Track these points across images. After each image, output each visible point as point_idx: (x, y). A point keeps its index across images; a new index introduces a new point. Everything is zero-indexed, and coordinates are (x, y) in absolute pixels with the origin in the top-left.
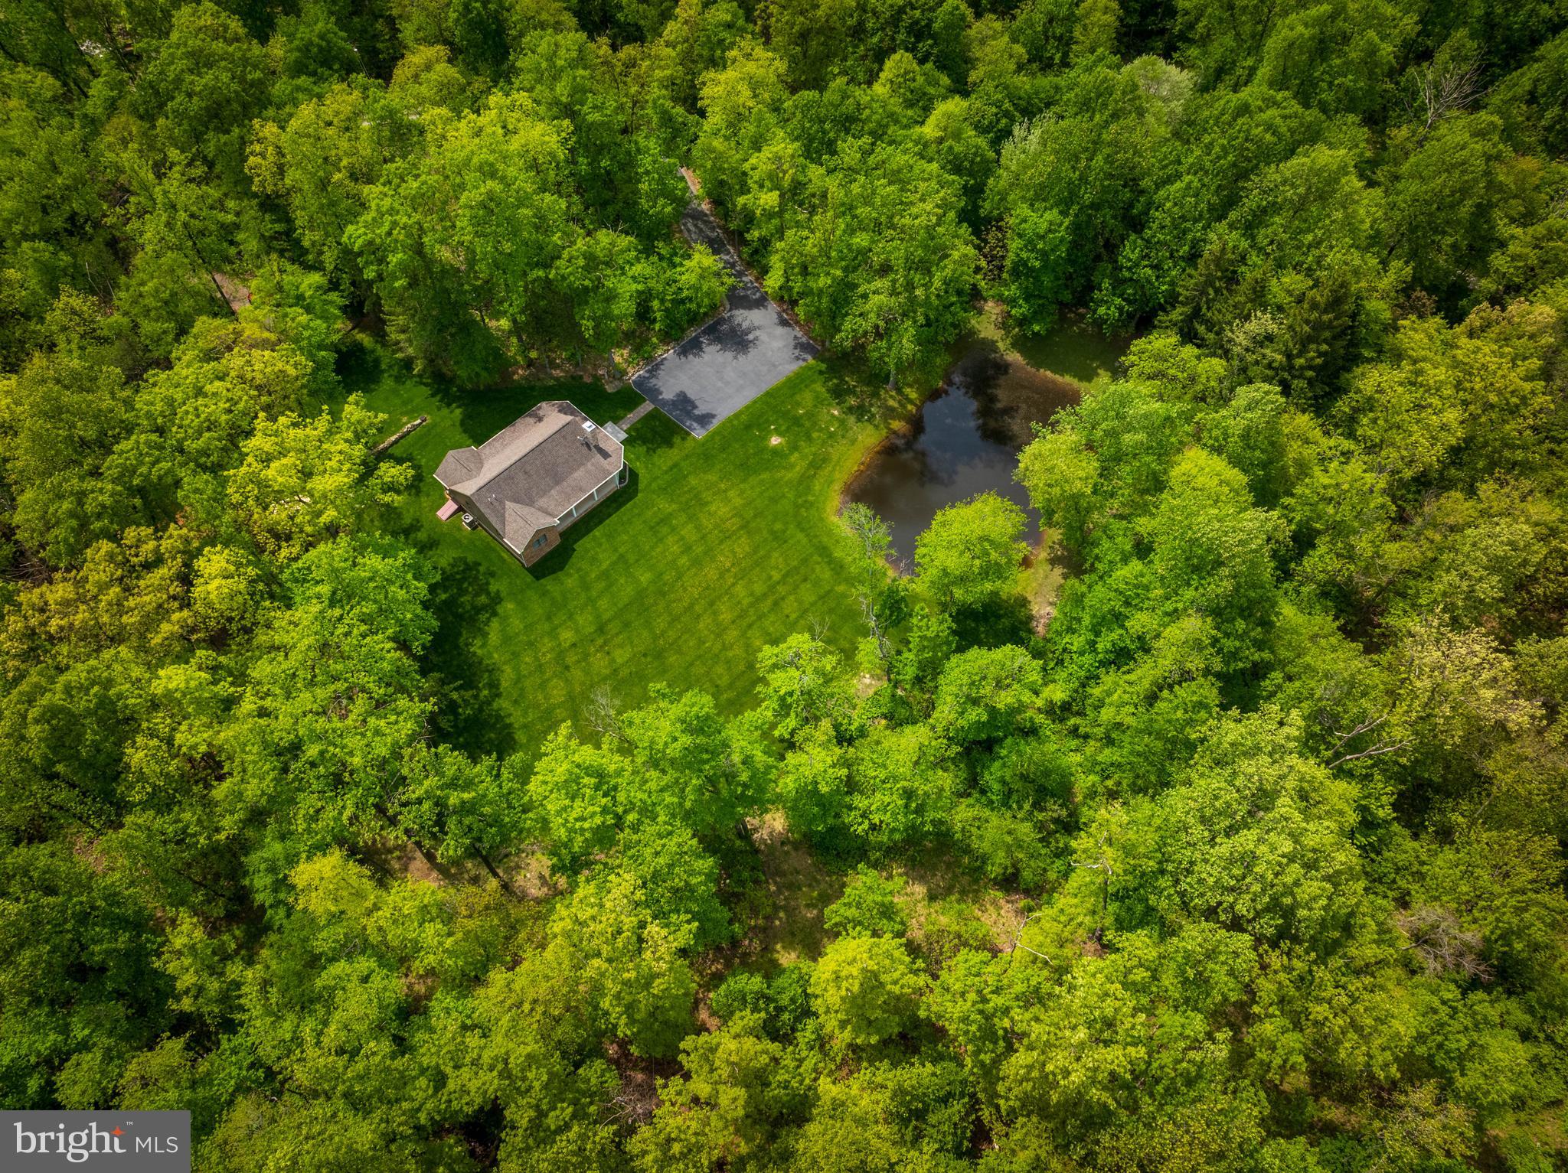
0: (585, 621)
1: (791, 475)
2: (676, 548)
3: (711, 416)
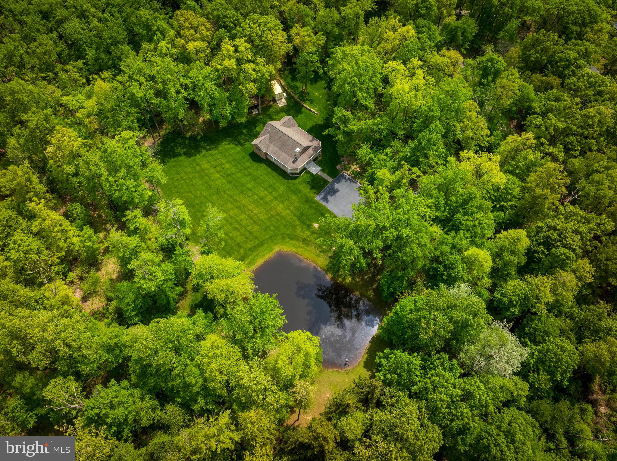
0: (233, 170)
1: (298, 231)
2: (262, 194)
3: (327, 201)
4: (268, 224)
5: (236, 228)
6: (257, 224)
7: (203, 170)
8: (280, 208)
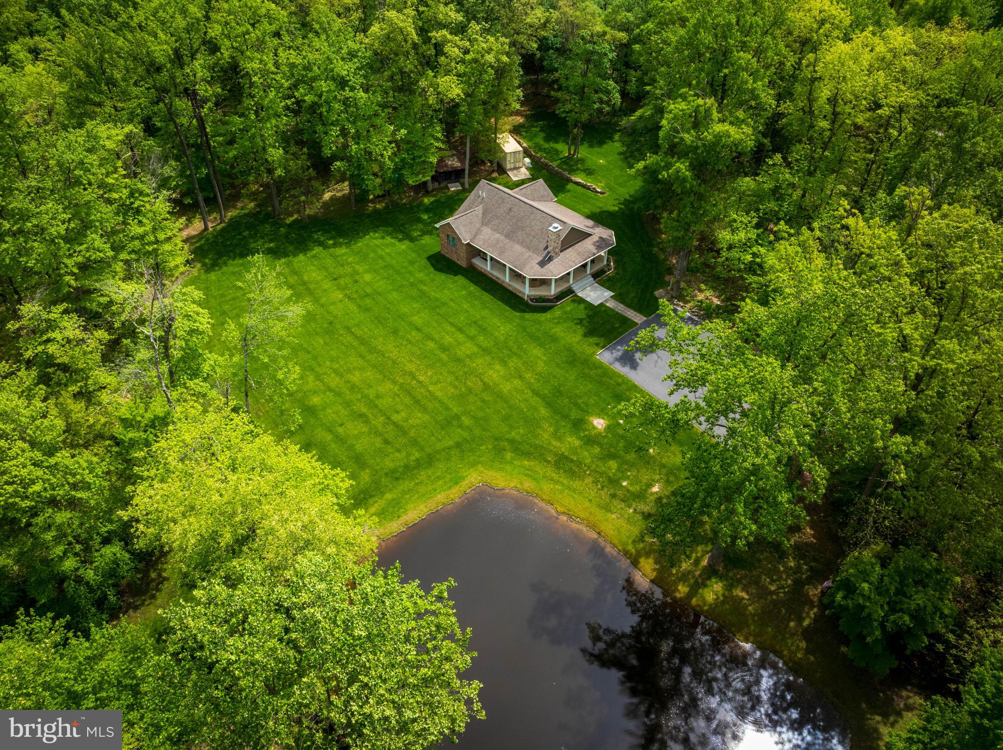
1: (545, 435)
2: (448, 340)
3: (634, 366)
4: (456, 410)
5: (361, 415)
6: (424, 409)
7: (304, 284)
8: (495, 374)
